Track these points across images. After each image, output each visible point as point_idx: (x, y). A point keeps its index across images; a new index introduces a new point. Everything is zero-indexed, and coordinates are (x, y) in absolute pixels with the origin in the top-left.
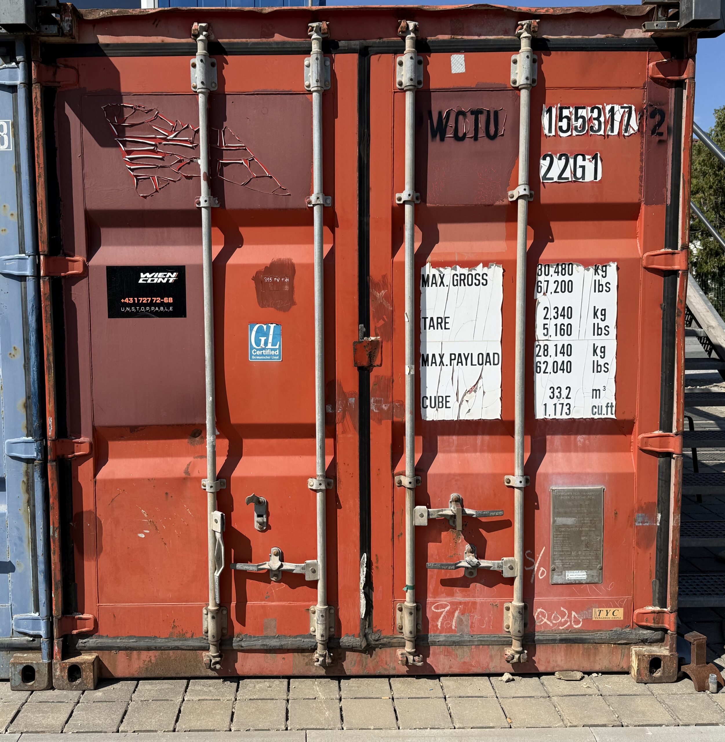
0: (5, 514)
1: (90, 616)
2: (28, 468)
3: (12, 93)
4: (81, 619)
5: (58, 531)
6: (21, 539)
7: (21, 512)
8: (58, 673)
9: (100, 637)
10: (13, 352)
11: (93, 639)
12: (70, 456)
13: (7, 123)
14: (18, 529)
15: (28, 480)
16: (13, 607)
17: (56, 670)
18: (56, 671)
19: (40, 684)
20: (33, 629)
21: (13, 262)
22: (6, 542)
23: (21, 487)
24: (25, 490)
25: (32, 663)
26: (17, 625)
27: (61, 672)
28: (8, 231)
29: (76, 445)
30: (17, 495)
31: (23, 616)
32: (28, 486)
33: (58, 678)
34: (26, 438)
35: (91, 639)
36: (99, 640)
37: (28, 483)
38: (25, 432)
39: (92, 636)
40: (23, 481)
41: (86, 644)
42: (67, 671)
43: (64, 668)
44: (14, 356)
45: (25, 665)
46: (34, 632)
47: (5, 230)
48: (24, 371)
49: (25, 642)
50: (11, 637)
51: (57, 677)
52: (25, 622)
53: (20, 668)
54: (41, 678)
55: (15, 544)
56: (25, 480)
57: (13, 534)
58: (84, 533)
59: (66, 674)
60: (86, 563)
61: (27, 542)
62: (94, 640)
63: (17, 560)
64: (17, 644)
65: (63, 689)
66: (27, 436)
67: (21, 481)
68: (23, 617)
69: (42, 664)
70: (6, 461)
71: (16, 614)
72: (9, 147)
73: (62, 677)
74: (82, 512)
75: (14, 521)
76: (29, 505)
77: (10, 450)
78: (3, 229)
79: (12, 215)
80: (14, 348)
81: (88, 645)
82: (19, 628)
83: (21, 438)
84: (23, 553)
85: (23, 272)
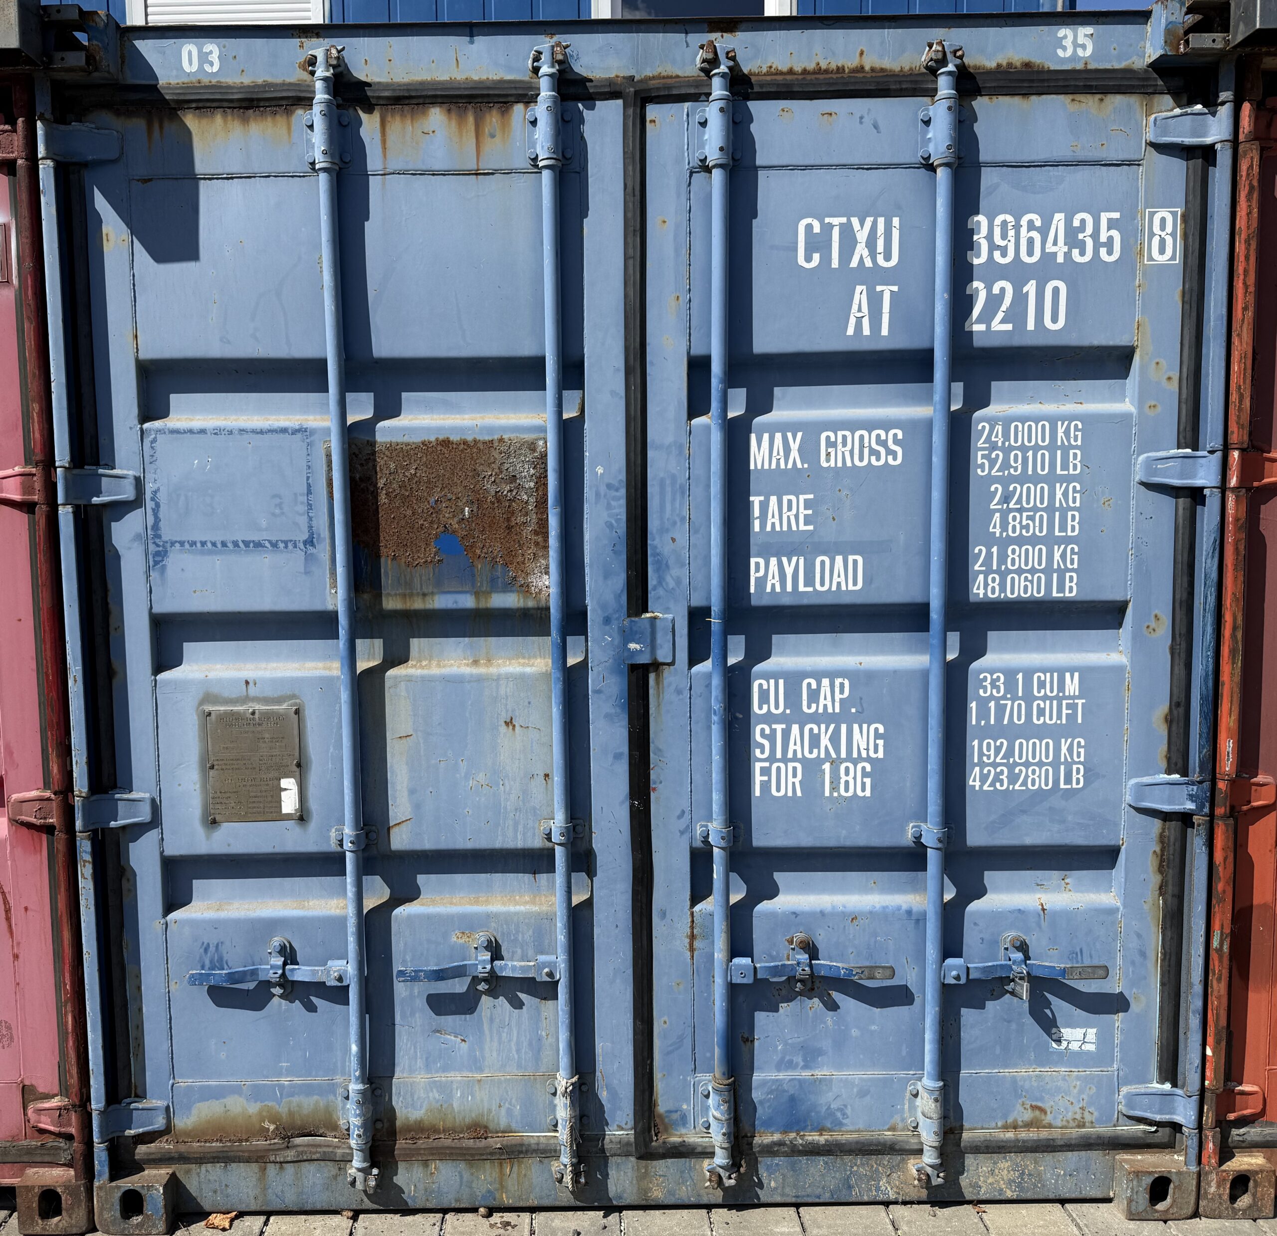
0: (1118, 909)
1: (1255, 1088)
2: (1163, 830)
3: (1187, 160)
4: (1243, 1093)
5: (1228, 940)
6: (1143, 954)
7: (1146, 907)
8: (1213, 1189)
9: (1270, 1124)
10: (1153, 624)
11: (1255, 1128)
12: (1245, 808)
13: (1174, 214)
14: (1139, 936)
15: (1162, 850)
16: (1121, 1073)
17: (1209, 1184)
18: (1210, 1186)
19: (1181, 1209)
20: (1160, 1112)
21: (1171, 463)
22: (1115, 958)
23: (1149, 863)
24: (1156, 868)
25: (1169, 1172)
26: (1130, 1105)
27: (1218, 1187)
28: (1159, 409)
29: (1254, 788)
30: (1142, 877)
31: (1141, 1088)
32: (1162, 861)
33: (1212, 1199)
34: (1166, 776)
35: (1252, 1127)
36: (1268, 1130)
37: (1162, 855)
38: (1163, 764)
39: (1253, 1122)
40: (1155, 852)
41: (1245, 1137)
42: (1228, 1186)
43: (1224, 1180)
44: (1154, 630)
45: (1156, 1175)
46: (1163, 1116)
47: (1154, 406)
48: (1169, 657)
49: (1140, 1134)
50: (1115, 1126)
51: (1210, 1197)
52: (1146, 1100)
53: (1148, 1181)
54: (1183, 1198)
55: (1133, 963)
56: (1158, 849)
57: (1130, 945)
58: (1252, 942)
59: (1228, 1191)
60: (1252, 996)
61: (1154, 959)
62: (1259, 1130)
63: (1134, 990)
64: (1126, 1138)
65: (1220, 1217)
66: (1169, 772)
67: (1151, 852)
68: (1143, 1091)
69: (1188, 1173)
70: (1125, 816)
71: (1126, 1084)
72: (1173, 258)
73: (1220, 1196)
74: (1251, 906)
75: (1134, 923)
76: (1161, 894)
77: (1139, 795)
78: (1153, 403)
79: (1169, 379)
80: (1156, 616)
81: (1249, 1139)
82: (1133, 1109)
83: (1157, 776)
84: (1145, 978)
85: (1189, 481)
